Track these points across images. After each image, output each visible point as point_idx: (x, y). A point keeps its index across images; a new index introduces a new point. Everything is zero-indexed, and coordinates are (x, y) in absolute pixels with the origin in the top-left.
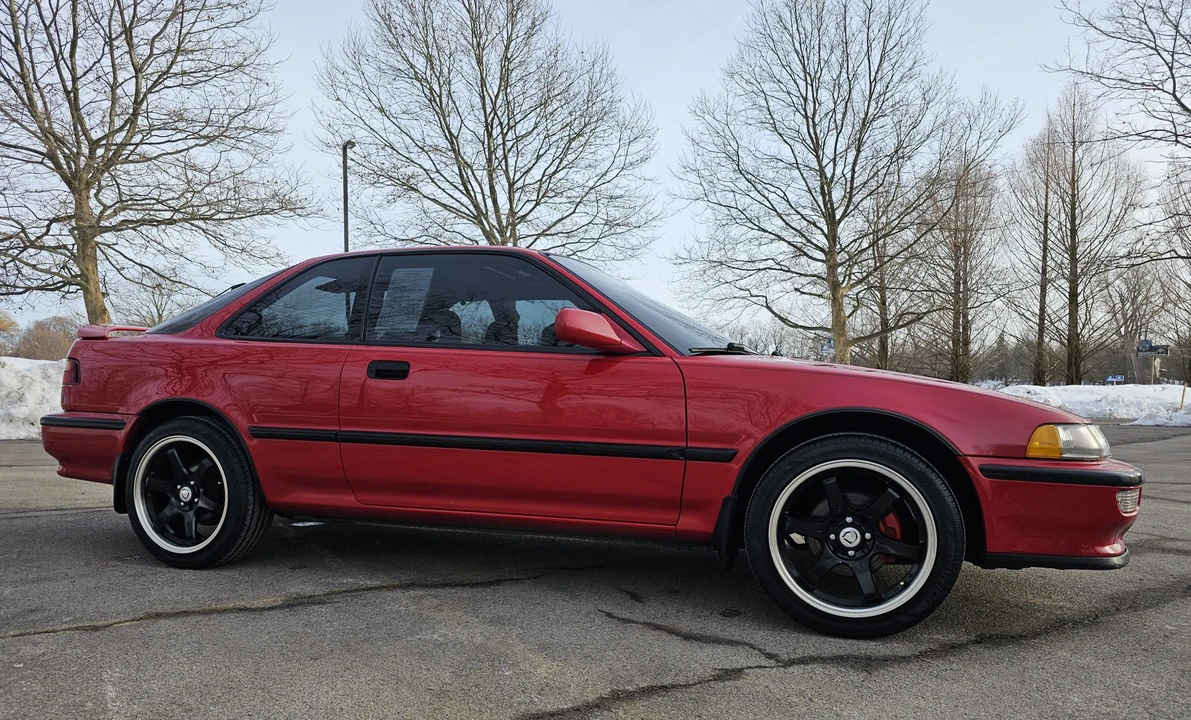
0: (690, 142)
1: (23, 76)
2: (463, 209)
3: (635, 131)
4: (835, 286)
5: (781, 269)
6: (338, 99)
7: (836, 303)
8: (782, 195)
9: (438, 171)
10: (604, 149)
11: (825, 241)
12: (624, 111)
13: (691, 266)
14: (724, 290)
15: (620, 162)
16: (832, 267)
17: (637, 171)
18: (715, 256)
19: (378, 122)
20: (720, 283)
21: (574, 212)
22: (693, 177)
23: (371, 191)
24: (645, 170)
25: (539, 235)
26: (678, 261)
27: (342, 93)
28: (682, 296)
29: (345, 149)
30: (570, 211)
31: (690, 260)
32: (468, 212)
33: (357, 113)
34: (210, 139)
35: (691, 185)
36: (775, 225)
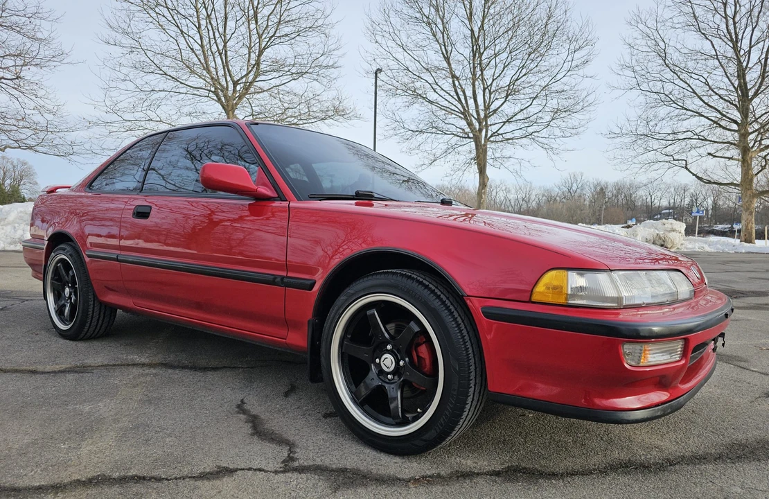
0: (628, 46)
1: (202, 46)
2: (453, 108)
3: (580, 42)
4: (745, 150)
5: (699, 139)
6: (377, 42)
7: (745, 163)
8: (704, 81)
9: (437, 84)
10: (555, 58)
11: (739, 115)
12: (573, 26)
13: (622, 139)
14: (651, 155)
15: (567, 66)
16: (744, 135)
17: (581, 72)
18: (641, 130)
19: (400, 54)
20: (647, 150)
21: (531, 105)
22: (629, 73)
23: (393, 100)
24: (588, 70)
25: (505, 123)
26: (612, 135)
27: (379, 38)
28: (615, 162)
29: (376, 74)
30: (529, 104)
31: (622, 135)
32: (457, 110)
33: (387, 49)
34: (300, 74)
35: (628, 78)
36: (695, 104)
